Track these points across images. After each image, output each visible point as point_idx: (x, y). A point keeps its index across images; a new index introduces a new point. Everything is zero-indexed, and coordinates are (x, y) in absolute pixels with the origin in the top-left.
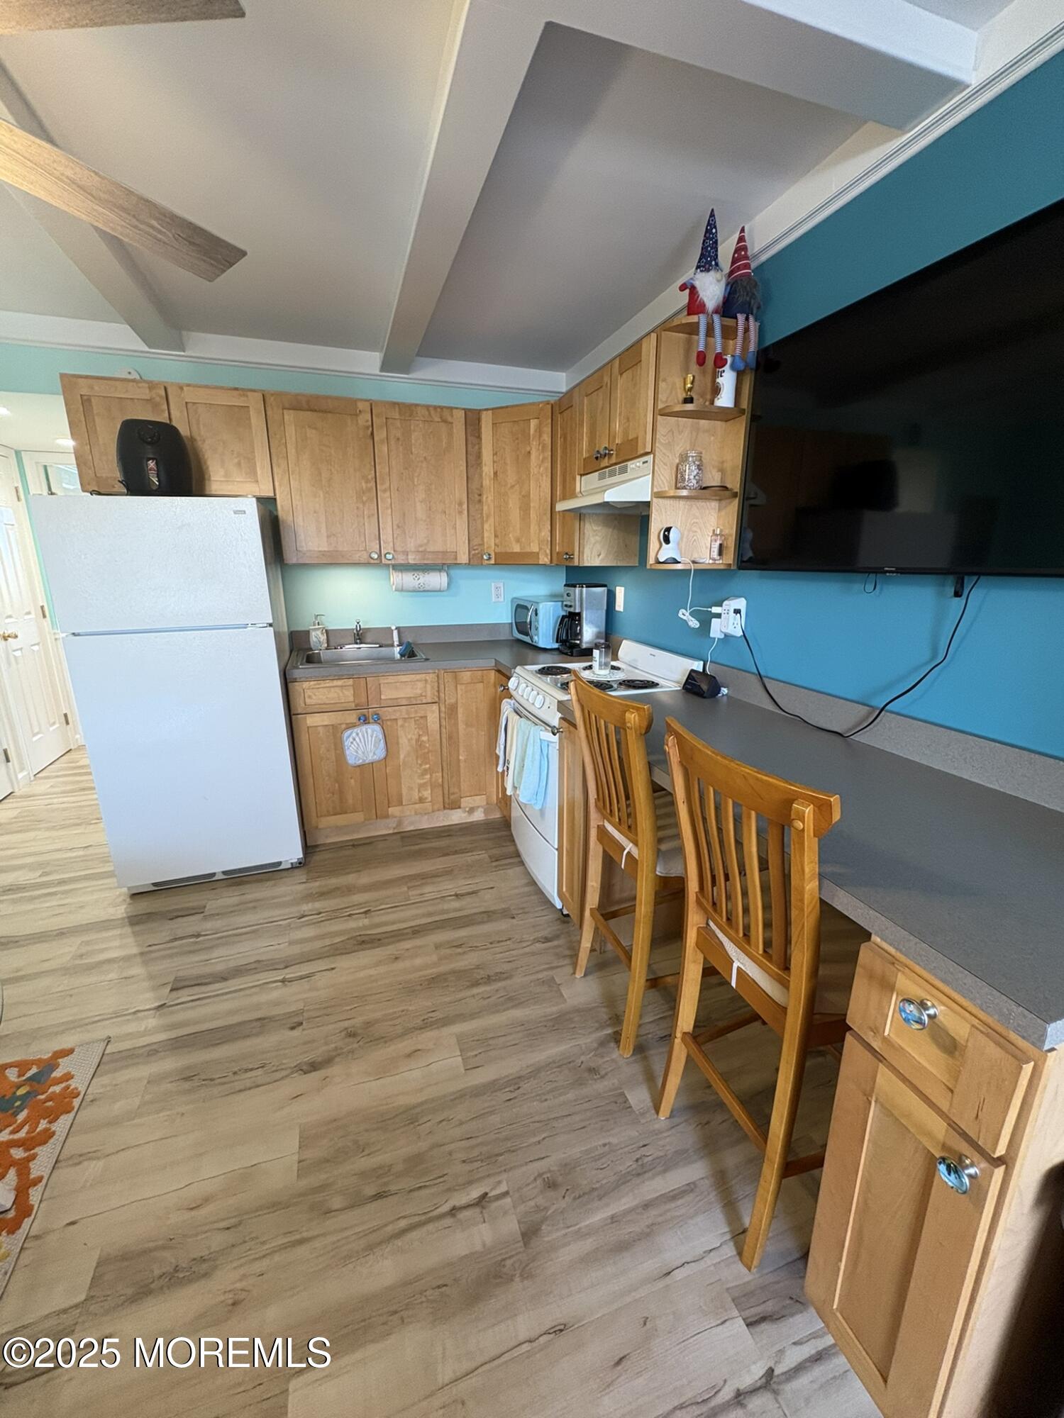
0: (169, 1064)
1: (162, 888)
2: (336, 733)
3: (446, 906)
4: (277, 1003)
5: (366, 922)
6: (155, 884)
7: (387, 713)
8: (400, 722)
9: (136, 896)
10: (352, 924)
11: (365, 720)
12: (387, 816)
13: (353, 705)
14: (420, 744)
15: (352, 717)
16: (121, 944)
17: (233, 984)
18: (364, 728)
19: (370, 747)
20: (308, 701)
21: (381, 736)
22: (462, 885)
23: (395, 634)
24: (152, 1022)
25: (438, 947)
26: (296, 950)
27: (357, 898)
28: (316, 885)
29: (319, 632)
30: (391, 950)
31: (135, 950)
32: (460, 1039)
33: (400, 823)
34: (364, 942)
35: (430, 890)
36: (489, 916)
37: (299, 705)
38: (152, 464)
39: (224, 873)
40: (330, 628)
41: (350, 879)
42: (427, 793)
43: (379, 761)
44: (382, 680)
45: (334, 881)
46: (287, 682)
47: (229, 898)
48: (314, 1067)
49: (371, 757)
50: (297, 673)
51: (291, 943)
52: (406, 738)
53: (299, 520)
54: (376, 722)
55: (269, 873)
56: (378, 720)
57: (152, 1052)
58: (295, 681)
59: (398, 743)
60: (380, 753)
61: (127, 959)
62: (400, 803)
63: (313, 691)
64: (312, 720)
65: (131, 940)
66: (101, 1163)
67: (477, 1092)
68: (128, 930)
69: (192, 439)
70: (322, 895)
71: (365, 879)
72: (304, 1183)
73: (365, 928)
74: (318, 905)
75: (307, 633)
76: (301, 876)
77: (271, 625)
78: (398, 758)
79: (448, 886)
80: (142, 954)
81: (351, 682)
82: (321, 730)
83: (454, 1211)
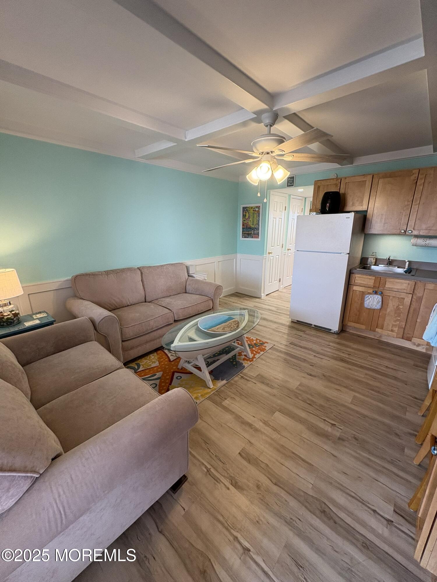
0: (282, 355)
1: (299, 323)
2: (363, 295)
3: (379, 367)
4: (311, 359)
5: (347, 356)
6: (297, 321)
7: (386, 293)
8: (391, 298)
9: (292, 322)
10: (342, 354)
11: (376, 293)
12: (375, 331)
13: (373, 286)
14: (398, 308)
15: (371, 291)
16: (285, 330)
17: (303, 350)
18: (374, 296)
19: (375, 303)
20: (356, 281)
21: (380, 300)
22: (391, 365)
23: (407, 263)
24: (283, 347)
25: (366, 374)
26: (321, 351)
27: (349, 350)
28: (338, 340)
29: (372, 259)
30: (350, 367)
31: (287, 332)
32: (355, 397)
33: (381, 337)
34: (342, 360)
35: (376, 360)
36: (396, 378)
37: (352, 282)
38: (328, 205)
39: (315, 325)
40: (379, 257)
41: (351, 344)
42: (396, 329)
43: (377, 310)
44: (387, 280)
45: (344, 342)
46: (350, 274)
47: (313, 332)
48: (311, 375)
49: (374, 307)
50: (354, 271)
51: (322, 350)
52: (392, 305)
53: (374, 218)
54: (381, 295)
55: (327, 331)
56: (382, 294)
57: (281, 352)
58: (353, 273)
59: (388, 305)
60: (378, 306)
61: (284, 333)
62: (382, 328)
63: (360, 278)
64: (355, 288)
65: (287, 330)
66: (265, 362)
68: (287, 328)
69: (344, 194)
70: (338, 343)
71: (355, 346)
72: (296, 390)
73: (346, 357)
74: (335, 345)
75: (367, 259)
76: (336, 336)
77: (348, 254)
78: (386, 310)
79: (386, 363)
80: (288, 334)
81: (374, 278)
82: (358, 292)
83: (325, 420)
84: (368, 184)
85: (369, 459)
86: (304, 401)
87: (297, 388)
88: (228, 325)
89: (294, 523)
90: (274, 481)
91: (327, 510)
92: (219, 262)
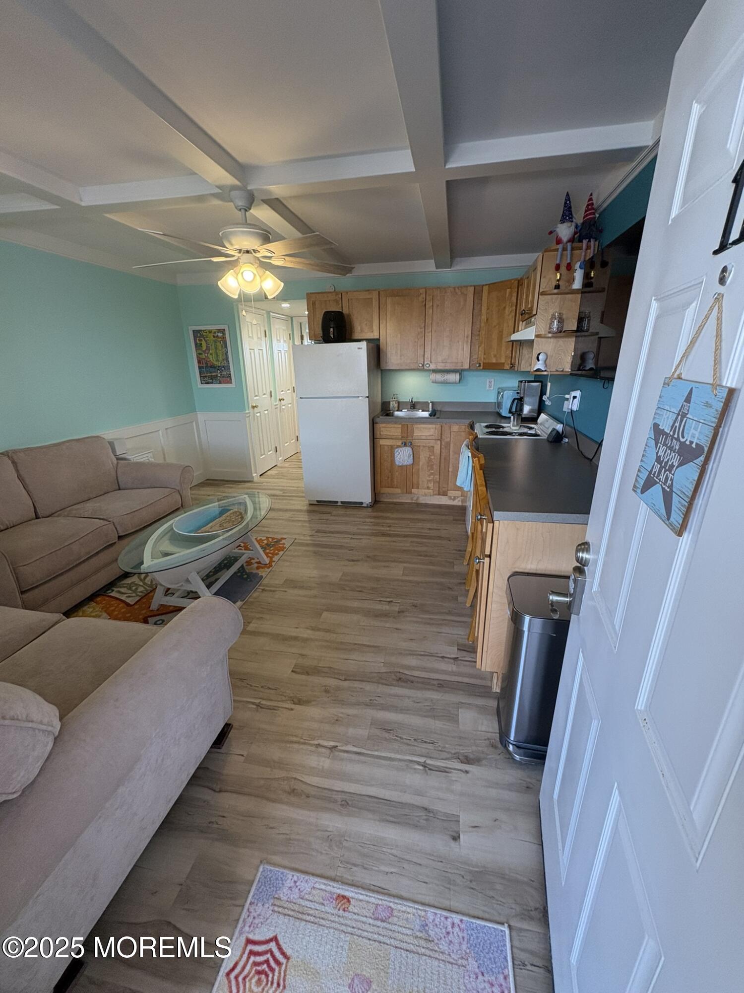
0: (311, 549)
1: (320, 503)
2: (392, 448)
3: (423, 531)
4: (347, 543)
5: (388, 529)
6: (317, 501)
7: (416, 443)
8: (421, 448)
9: (310, 504)
10: (382, 528)
11: (405, 445)
12: (411, 493)
13: (400, 437)
14: (430, 460)
15: (399, 443)
16: (304, 517)
17: (335, 535)
18: (404, 448)
19: (406, 458)
20: (381, 433)
21: (411, 453)
22: (435, 526)
23: (431, 404)
24: (309, 538)
25: (411, 542)
26: (359, 531)
27: (388, 521)
28: (375, 514)
29: (394, 403)
30: (394, 539)
31: (307, 519)
32: (405, 568)
33: (418, 498)
34: (384, 535)
35: (420, 525)
36: (440, 538)
37: (378, 435)
38: (332, 329)
39: (342, 502)
40: (401, 400)
41: (389, 515)
42: (431, 485)
43: (410, 465)
44: (415, 426)
45: (380, 514)
46: (373, 423)
47: (341, 511)
48: (353, 561)
49: (406, 463)
50: (378, 420)
51: (358, 529)
52: (424, 456)
53: (389, 349)
54: (410, 446)
55: (358, 505)
56: (411, 445)
57: (307, 545)
58: (377, 423)
59: (419, 458)
60: (410, 461)
61: (304, 521)
62: (418, 488)
63: (384, 429)
64: (382, 442)
65: (307, 516)
66: (289, 563)
67: (402, 581)
68: (306, 513)
69: (349, 315)
70: (375, 517)
71: (395, 515)
72: (340, 583)
73: (387, 530)
74: (372, 520)
75: (389, 403)
76: (370, 510)
77: (368, 397)
78: (419, 465)
79: (428, 525)
80: (309, 521)
81: (400, 426)
82: (386, 447)
83: (380, 601)
84: (375, 303)
85: (430, 618)
86: (352, 590)
87: (341, 579)
88: (226, 519)
89: (375, 702)
90: (343, 678)
91: (403, 677)
92: (166, 429)
